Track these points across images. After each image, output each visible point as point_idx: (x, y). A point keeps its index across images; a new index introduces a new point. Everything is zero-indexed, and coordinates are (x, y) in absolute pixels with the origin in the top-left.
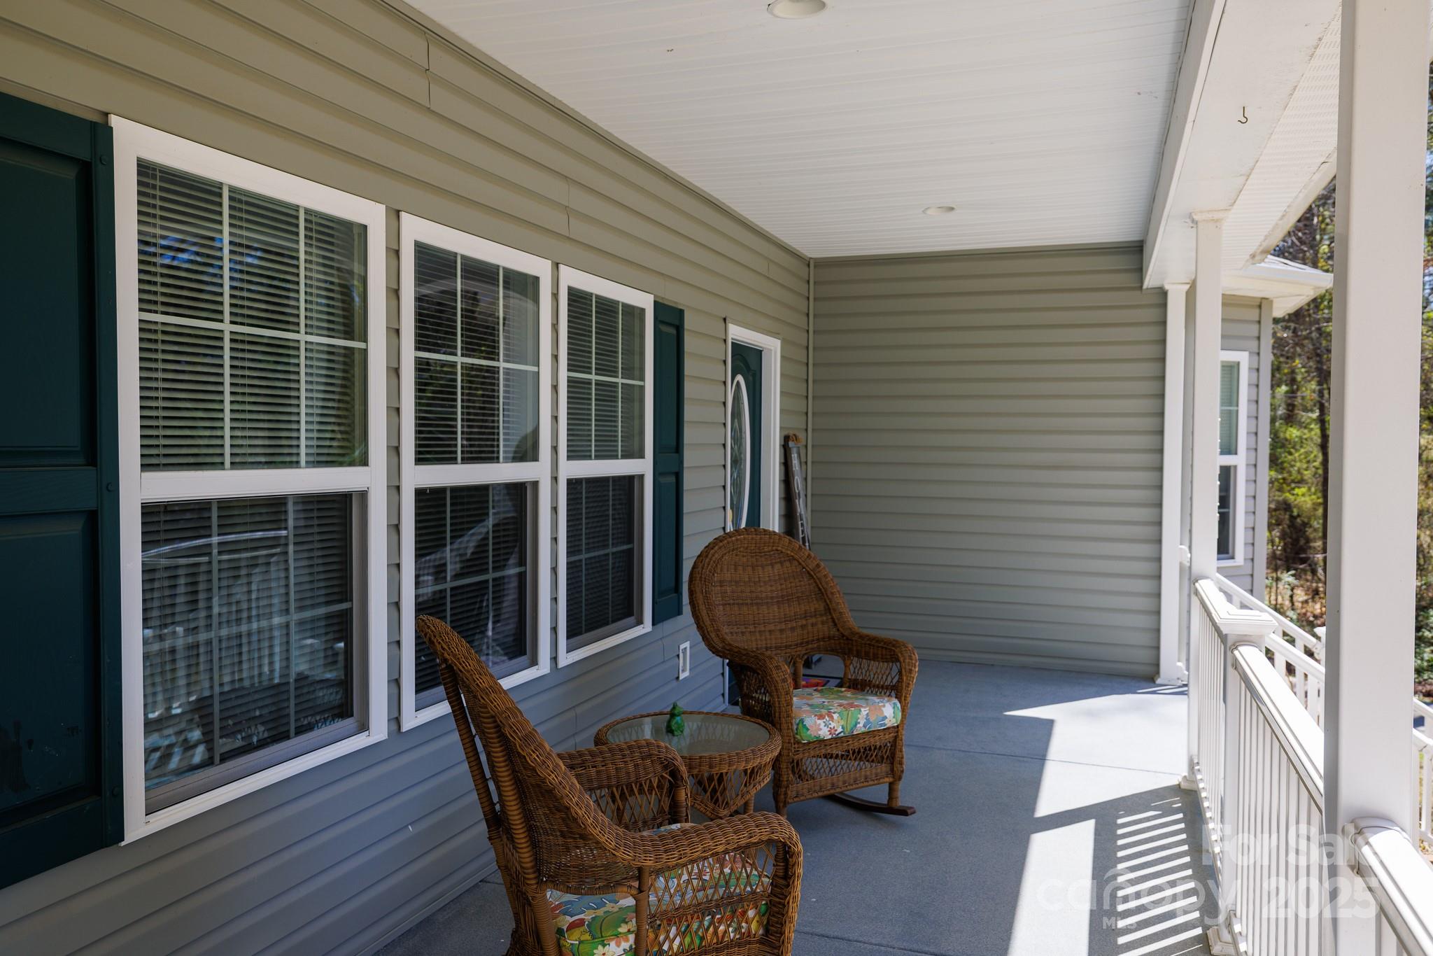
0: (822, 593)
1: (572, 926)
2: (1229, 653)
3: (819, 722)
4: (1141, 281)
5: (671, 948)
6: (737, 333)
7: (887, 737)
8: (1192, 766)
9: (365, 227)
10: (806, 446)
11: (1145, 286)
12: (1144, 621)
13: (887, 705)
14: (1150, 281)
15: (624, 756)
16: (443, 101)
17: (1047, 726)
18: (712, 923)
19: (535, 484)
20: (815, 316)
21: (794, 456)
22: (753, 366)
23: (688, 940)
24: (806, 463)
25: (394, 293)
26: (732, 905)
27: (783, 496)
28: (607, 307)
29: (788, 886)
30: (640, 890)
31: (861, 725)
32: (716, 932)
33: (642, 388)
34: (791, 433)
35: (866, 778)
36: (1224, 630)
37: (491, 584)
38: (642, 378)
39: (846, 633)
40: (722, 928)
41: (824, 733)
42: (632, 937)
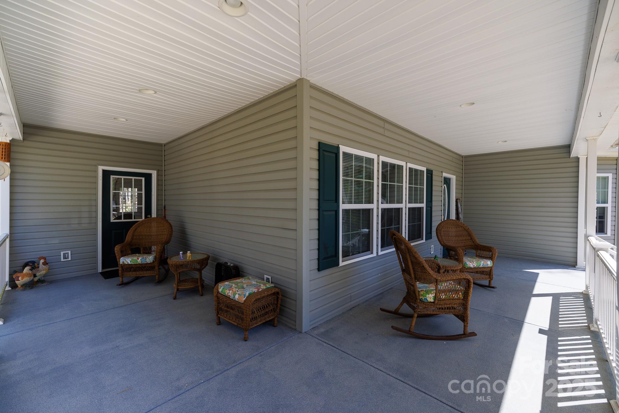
0: (470, 235)
1: (421, 291)
2: (596, 253)
3: (470, 263)
4: (570, 155)
5: (443, 297)
6: (445, 175)
7: (488, 269)
8: (587, 287)
9: (374, 159)
10: (462, 201)
11: (571, 157)
12: (572, 250)
13: (489, 261)
14: (573, 155)
15: (428, 262)
16: (387, 133)
17: (537, 274)
18: (451, 294)
19: (402, 208)
20: (464, 170)
21: (459, 204)
22: (448, 182)
23: (446, 296)
24: (462, 205)
25: (378, 171)
26: (457, 291)
27: (456, 213)
28: (416, 170)
29: (469, 288)
30: (437, 285)
31: (481, 265)
32: (452, 296)
33: (423, 188)
34: (458, 198)
35: (483, 278)
36: (594, 247)
37: (386, 229)
38: (423, 186)
39: (477, 244)
40: (454, 295)
41: (472, 266)
42: (434, 294)
